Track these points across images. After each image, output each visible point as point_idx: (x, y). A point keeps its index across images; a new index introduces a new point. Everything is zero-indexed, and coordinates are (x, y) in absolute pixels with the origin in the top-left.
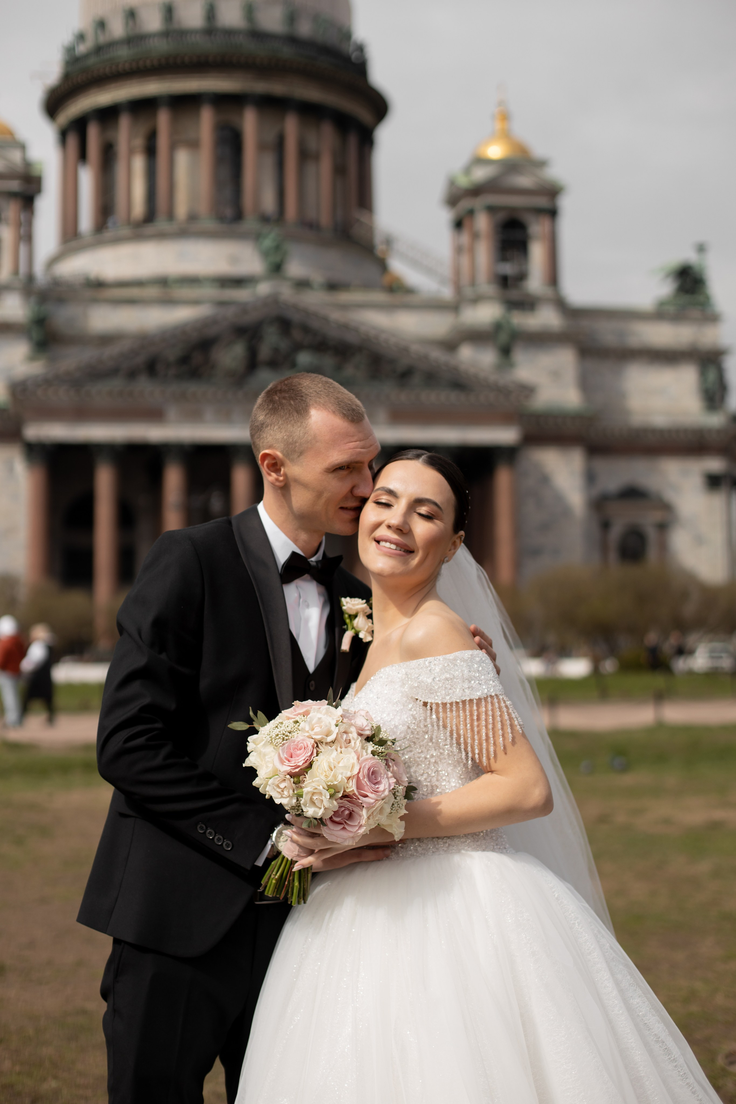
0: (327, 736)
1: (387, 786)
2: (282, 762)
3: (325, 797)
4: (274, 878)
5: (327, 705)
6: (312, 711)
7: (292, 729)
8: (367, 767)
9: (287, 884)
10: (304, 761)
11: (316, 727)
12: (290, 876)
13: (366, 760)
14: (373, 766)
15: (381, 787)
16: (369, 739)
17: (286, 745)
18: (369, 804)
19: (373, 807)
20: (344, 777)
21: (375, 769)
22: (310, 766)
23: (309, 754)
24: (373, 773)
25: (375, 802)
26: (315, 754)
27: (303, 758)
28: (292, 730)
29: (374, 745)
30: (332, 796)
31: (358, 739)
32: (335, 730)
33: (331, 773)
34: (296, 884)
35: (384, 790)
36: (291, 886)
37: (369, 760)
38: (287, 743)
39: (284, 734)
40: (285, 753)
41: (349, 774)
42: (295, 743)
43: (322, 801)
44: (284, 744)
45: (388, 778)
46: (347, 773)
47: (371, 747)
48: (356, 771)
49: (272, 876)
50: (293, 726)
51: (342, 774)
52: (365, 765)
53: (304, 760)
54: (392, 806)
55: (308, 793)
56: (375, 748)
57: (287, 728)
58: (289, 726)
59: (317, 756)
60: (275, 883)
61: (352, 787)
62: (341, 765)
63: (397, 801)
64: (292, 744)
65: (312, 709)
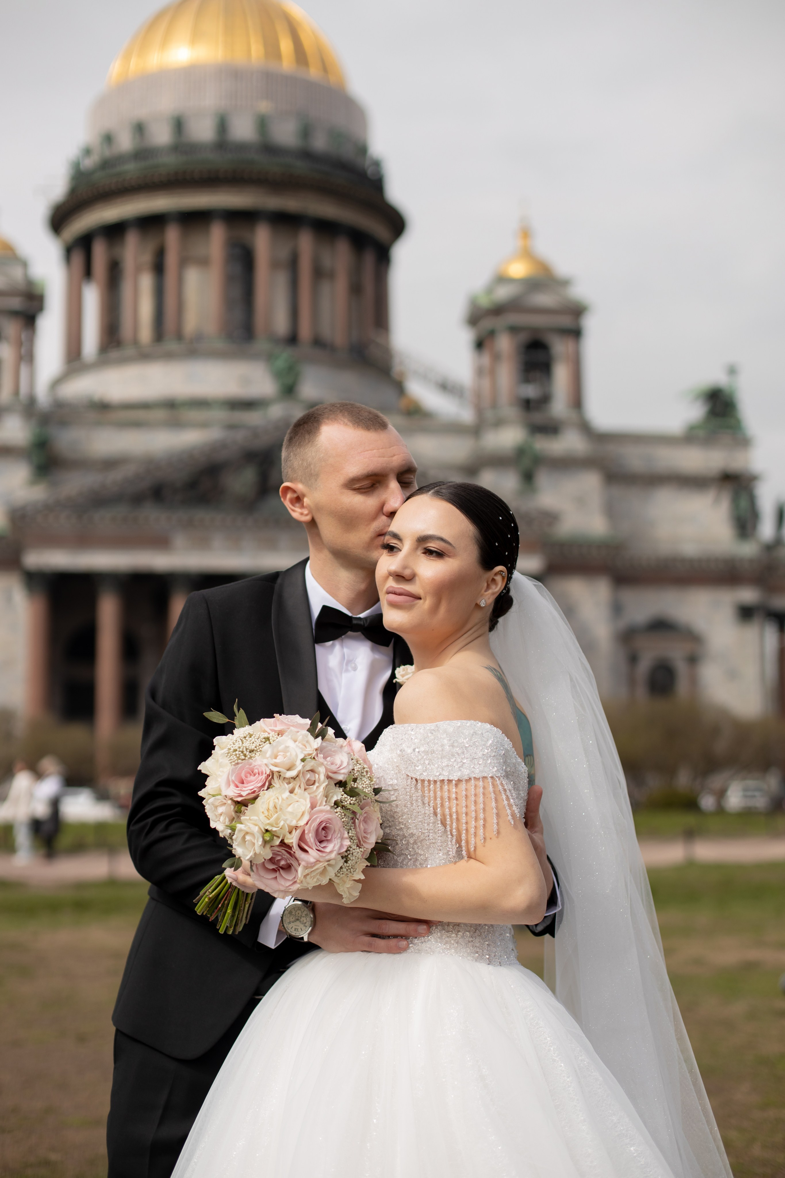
0: (288, 770)
1: (337, 848)
2: (228, 784)
3: (257, 841)
4: (208, 895)
5: (307, 731)
6: (287, 733)
7: (256, 747)
8: (318, 821)
9: (220, 907)
10: (250, 792)
11: (280, 755)
12: (225, 900)
13: (321, 811)
14: (328, 821)
15: (330, 847)
16: (341, 784)
17: (240, 765)
18: (308, 863)
19: (312, 867)
20: (286, 825)
21: (328, 825)
22: (256, 798)
23: (260, 785)
24: (324, 829)
25: (316, 862)
26: (266, 788)
27: (251, 788)
28: (255, 749)
29: (343, 793)
30: (265, 842)
31: (324, 782)
32: (299, 766)
33: (274, 815)
34: (229, 911)
35: (331, 852)
36: (224, 910)
37: (324, 814)
38: (242, 763)
39: (242, 752)
40: (234, 775)
41: (294, 823)
42: (251, 766)
43: (254, 844)
44: (238, 764)
45: (342, 838)
46: (292, 821)
47: (338, 794)
48: (302, 823)
49: (207, 893)
50: (258, 745)
51: (285, 821)
52: (316, 818)
53: (251, 790)
54: (340, 869)
55: (241, 830)
56: (343, 797)
57: (251, 744)
58: (255, 742)
59: (267, 790)
60: (207, 902)
61: (293, 840)
62: (290, 809)
63: (348, 865)
64: (247, 766)
65: (289, 730)
